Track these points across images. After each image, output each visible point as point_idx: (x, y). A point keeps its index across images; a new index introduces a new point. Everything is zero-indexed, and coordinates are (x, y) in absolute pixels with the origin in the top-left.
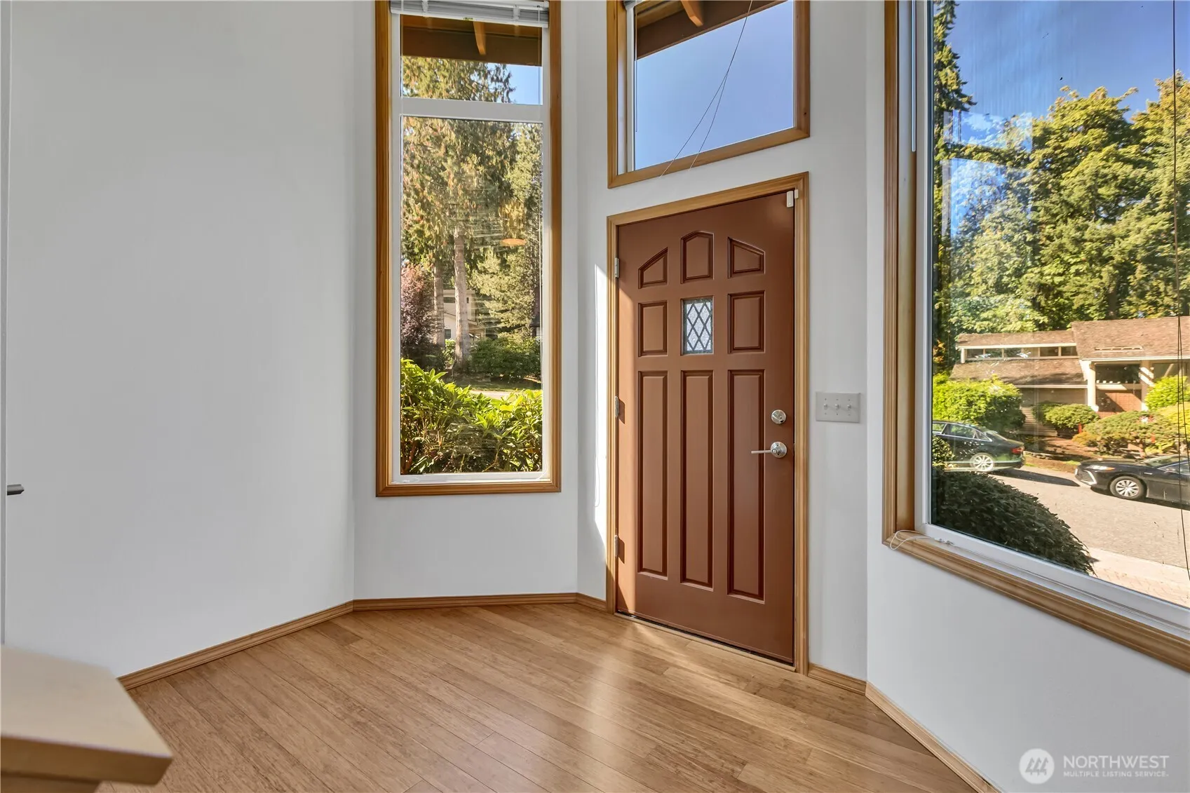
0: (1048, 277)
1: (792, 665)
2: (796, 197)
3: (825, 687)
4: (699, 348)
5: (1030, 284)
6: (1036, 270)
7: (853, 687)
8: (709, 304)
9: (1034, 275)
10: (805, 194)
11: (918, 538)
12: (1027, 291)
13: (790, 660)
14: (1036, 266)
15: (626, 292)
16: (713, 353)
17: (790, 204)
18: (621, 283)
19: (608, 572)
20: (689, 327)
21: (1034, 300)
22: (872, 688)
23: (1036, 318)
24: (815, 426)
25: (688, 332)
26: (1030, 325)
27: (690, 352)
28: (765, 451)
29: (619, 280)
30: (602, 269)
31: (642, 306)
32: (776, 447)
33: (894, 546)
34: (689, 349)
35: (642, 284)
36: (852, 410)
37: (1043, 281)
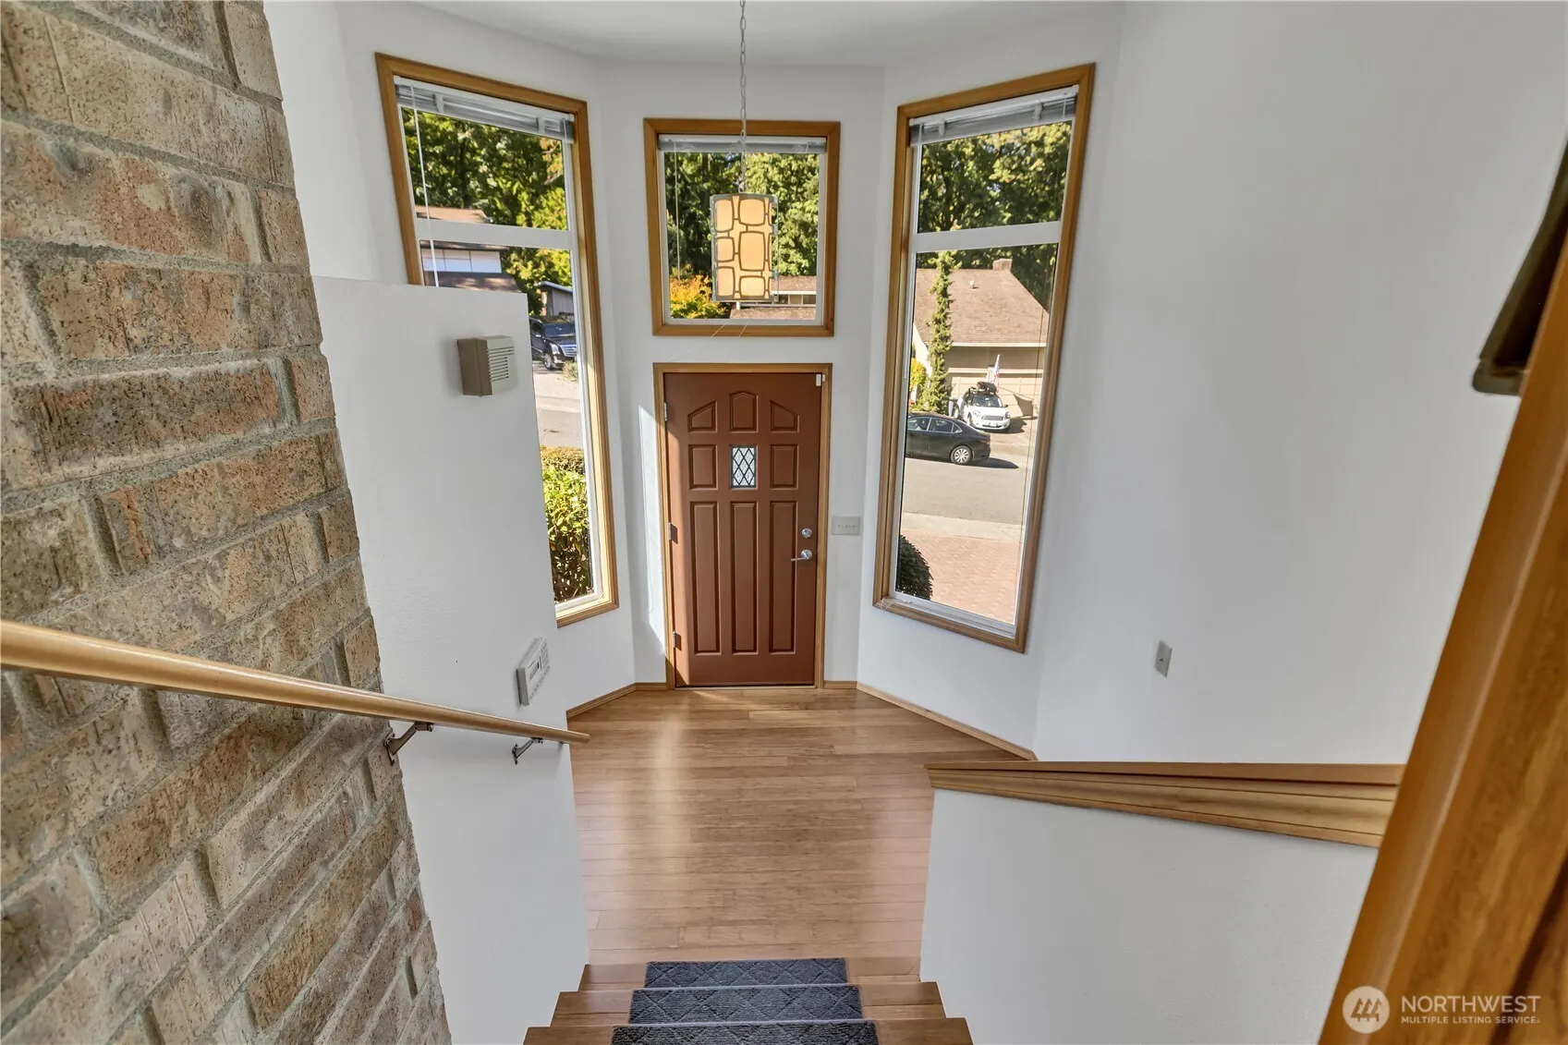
0: (809, 215)
1: (812, 685)
2: (824, 380)
3: (837, 691)
4: (744, 483)
5: (794, 222)
6: (799, 205)
7: (850, 686)
8: (752, 450)
9: (797, 211)
10: (829, 378)
11: (892, 602)
12: (791, 229)
13: (811, 682)
14: (799, 200)
15: (673, 433)
16: (757, 488)
17: (818, 384)
18: (670, 425)
19: (667, 661)
20: (735, 466)
21: (796, 240)
22: (861, 685)
23: (799, 261)
24: (830, 538)
25: (734, 470)
26: (793, 268)
27: (736, 487)
28: (796, 559)
29: (668, 422)
30: (648, 410)
31: (691, 447)
32: (806, 554)
33: (883, 608)
34: (735, 484)
35: (691, 429)
36: (855, 527)
37: (805, 219)
